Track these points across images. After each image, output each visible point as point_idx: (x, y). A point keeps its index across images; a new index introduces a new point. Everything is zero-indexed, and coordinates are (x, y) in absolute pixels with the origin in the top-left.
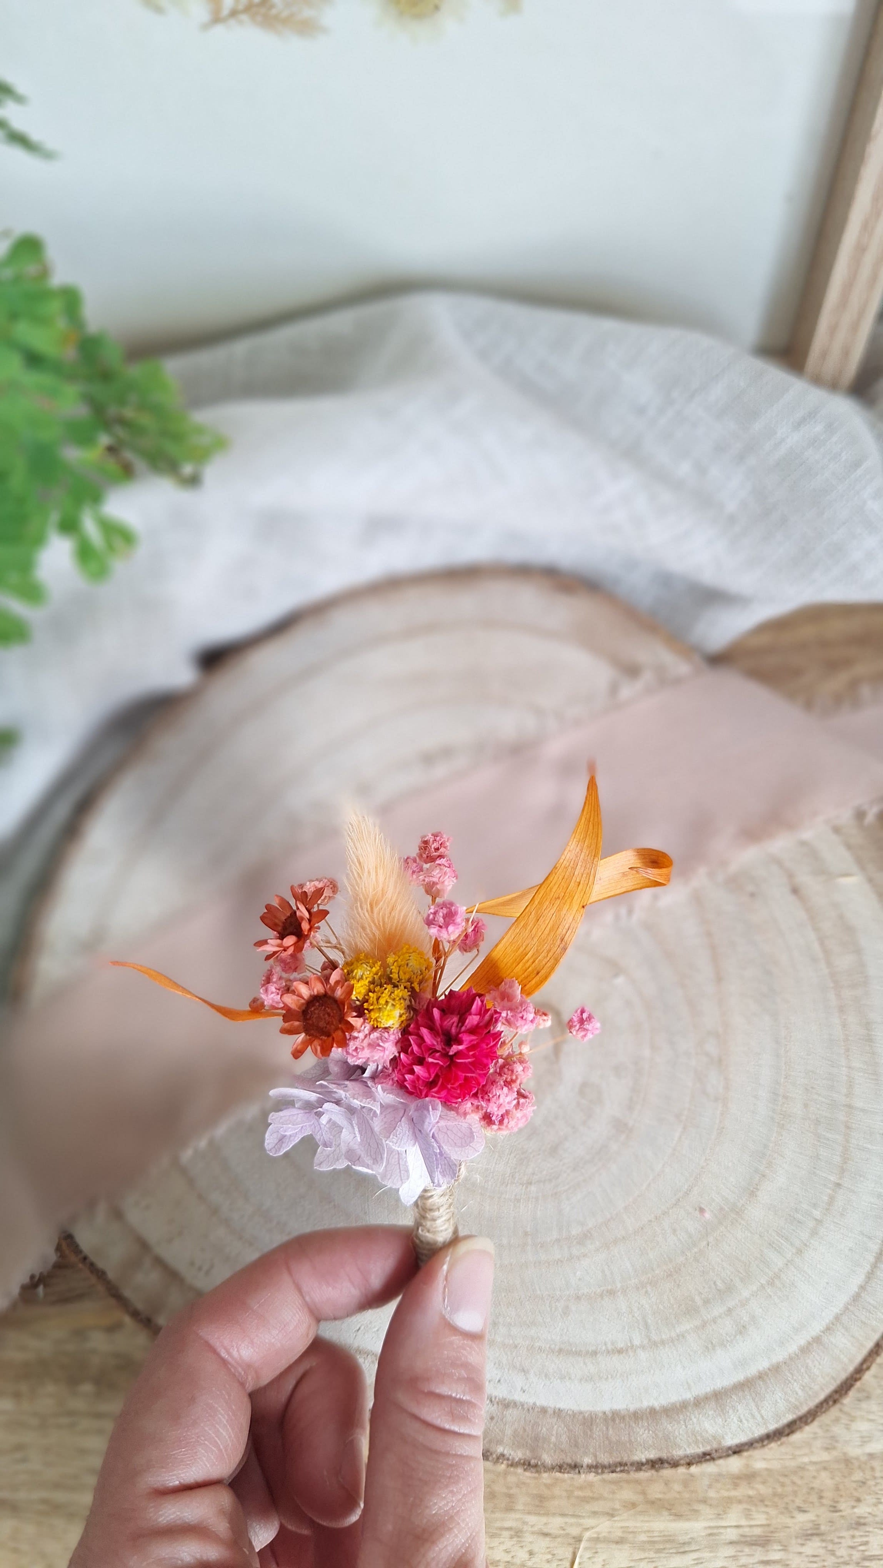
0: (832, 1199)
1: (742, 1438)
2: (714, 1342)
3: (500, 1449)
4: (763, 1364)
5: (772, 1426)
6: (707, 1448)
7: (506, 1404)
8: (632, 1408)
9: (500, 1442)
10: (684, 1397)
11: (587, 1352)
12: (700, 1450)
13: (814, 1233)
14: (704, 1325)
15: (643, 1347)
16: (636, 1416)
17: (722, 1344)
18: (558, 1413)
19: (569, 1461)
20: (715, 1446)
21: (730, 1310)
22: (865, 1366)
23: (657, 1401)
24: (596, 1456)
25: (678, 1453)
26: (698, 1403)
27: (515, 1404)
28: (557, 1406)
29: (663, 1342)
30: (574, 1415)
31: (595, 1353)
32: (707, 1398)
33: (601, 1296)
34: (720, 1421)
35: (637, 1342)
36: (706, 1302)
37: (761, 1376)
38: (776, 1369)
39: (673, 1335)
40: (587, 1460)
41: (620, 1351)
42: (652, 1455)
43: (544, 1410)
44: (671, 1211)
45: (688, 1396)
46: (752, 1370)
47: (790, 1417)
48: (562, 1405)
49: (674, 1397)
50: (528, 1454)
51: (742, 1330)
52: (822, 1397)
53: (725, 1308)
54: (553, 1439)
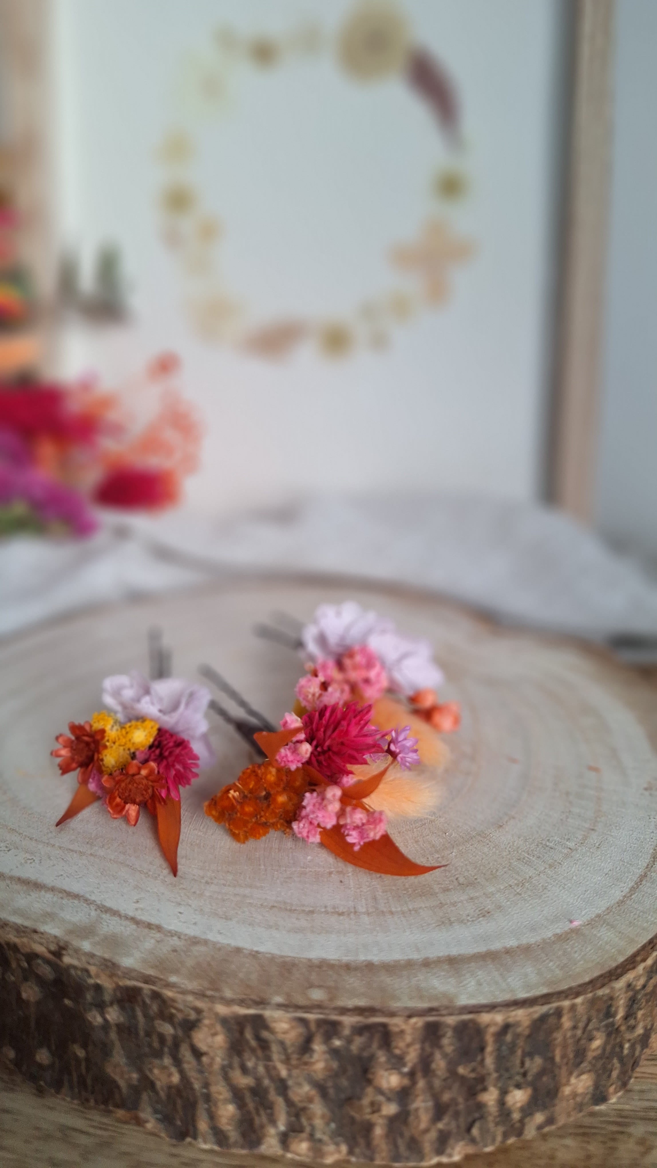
0: (585, 838)
1: (483, 1000)
2: (452, 919)
3: (173, 979)
4: (512, 943)
5: (522, 995)
6: (435, 1004)
7: (195, 941)
8: (345, 959)
9: (176, 971)
10: (411, 957)
11: (303, 911)
12: (425, 1005)
13: (567, 856)
14: (441, 905)
15: (368, 914)
16: (348, 967)
17: (461, 922)
18: (255, 955)
19: (254, 997)
20: (445, 1002)
21: (472, 899)
22: (639, 959)
23: (376, 957)
24: (288, 995)
25: (395, 1005)
26: (427, 964)
27: (206, 942)
28: (255, 949)
29: (392, 913)
30: (272, 959)
31: (312, 912)
32: (439, 961)
33: (330, 873)
34: (452, 981)
35: (361, 909)
36: (446, 890)
37: (508, 951)
38: (526, 950)
39: (405, 909)
40: (278, 999)
41: (342, 914)
42: (362, 1003)
43: (238, 950)
44: (415, 830)
45: (415, 956)
46: (497, 946)
47: (545, 991)
48: (262, 949)
49: (396, 956)
50: (206, 984)
51: (485, 914)
52: (587, 979)
53: (466, 897)
54: (241, 975)
